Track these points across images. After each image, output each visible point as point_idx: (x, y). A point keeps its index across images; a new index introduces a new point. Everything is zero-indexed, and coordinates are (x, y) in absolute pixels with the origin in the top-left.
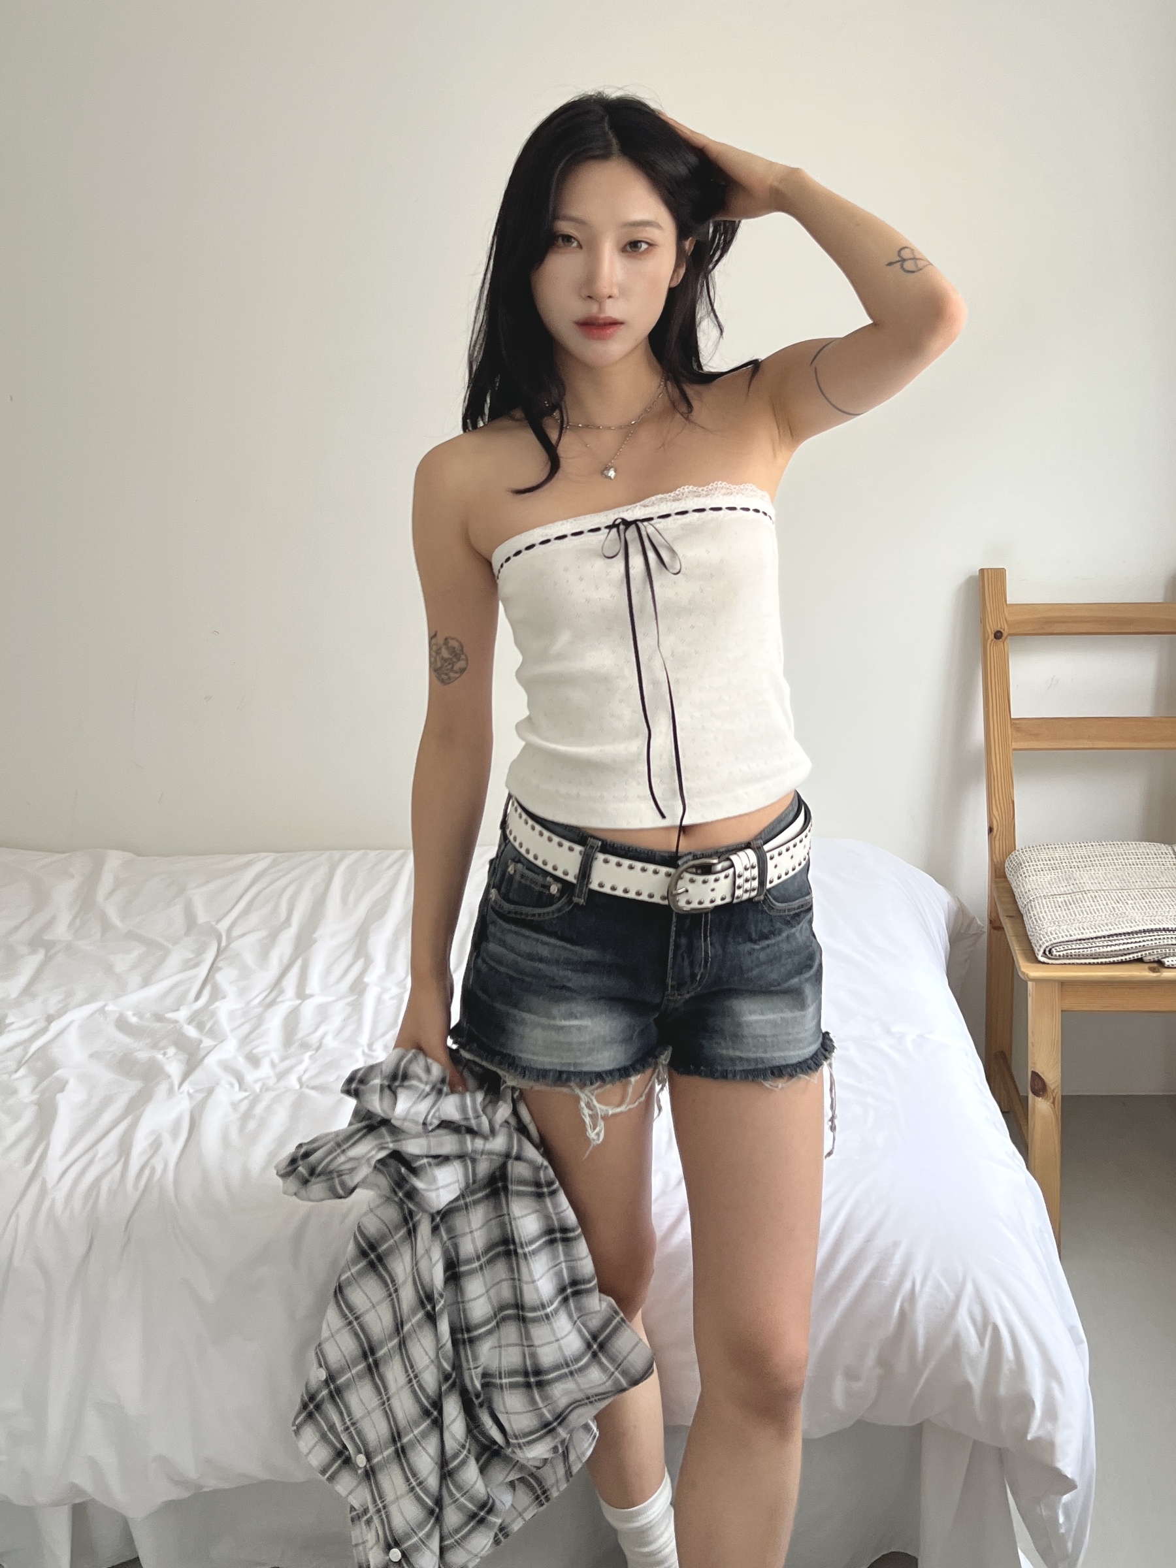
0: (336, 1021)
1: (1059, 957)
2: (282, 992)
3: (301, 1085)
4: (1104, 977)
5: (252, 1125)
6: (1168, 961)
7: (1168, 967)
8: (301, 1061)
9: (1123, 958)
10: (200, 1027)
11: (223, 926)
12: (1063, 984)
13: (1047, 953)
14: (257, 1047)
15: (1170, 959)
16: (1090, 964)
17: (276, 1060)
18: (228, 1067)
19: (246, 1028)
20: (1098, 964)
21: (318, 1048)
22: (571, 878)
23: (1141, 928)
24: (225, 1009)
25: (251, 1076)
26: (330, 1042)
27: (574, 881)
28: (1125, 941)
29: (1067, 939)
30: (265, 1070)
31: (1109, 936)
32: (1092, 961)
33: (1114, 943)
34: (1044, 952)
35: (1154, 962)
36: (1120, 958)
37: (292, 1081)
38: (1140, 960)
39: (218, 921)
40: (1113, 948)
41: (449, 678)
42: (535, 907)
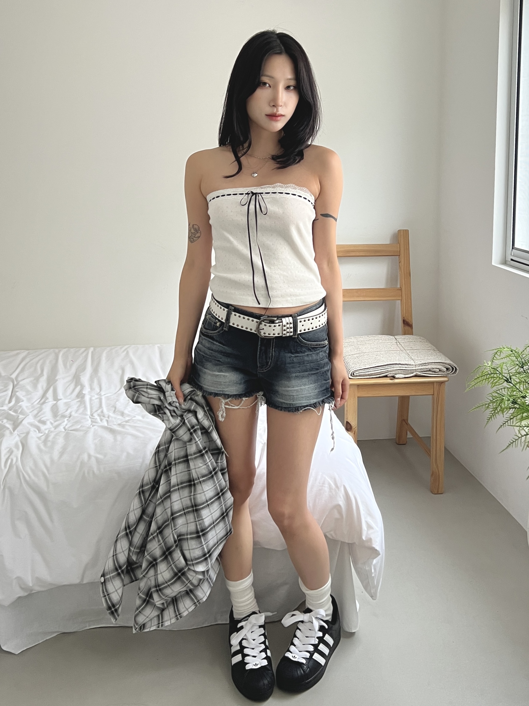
0: (75, 408)
1: (357, 376)
2: (47, 399)
3: (65, 430)
4: (374, 382)
5: (49, 444)
6: (397, 376)
7: (397, 378)
8: (64, 421)
9: (380, 375)
10: (16, 411)
11: (14, 376)
12: (358, 386)
13: (352, 374)
14: (43, 418)
15: (397, 375)
16: (368, 378)
17: (53, 422)
18: (32, 425)
19: (35, 412)
20: (371, 378)
21: (70, 417)
22: (224, 321)
23: (387, 364)
24: (24, 404)
25: (43, 427)
26: (74, 415)
27: (224, 322)
28: (381, 369)
29: (359, 369)
30: (48, 425)
31: (375, 367)
32: (369, 377)
33: (377, 370)
34: (351, 374)
35: (392, 377)
36: (379, 376)
37: (61, 428)
38: (386, 376)
39: (11, 375)
40: (377, 372)
41: (194, 240)
42: (212, 330)
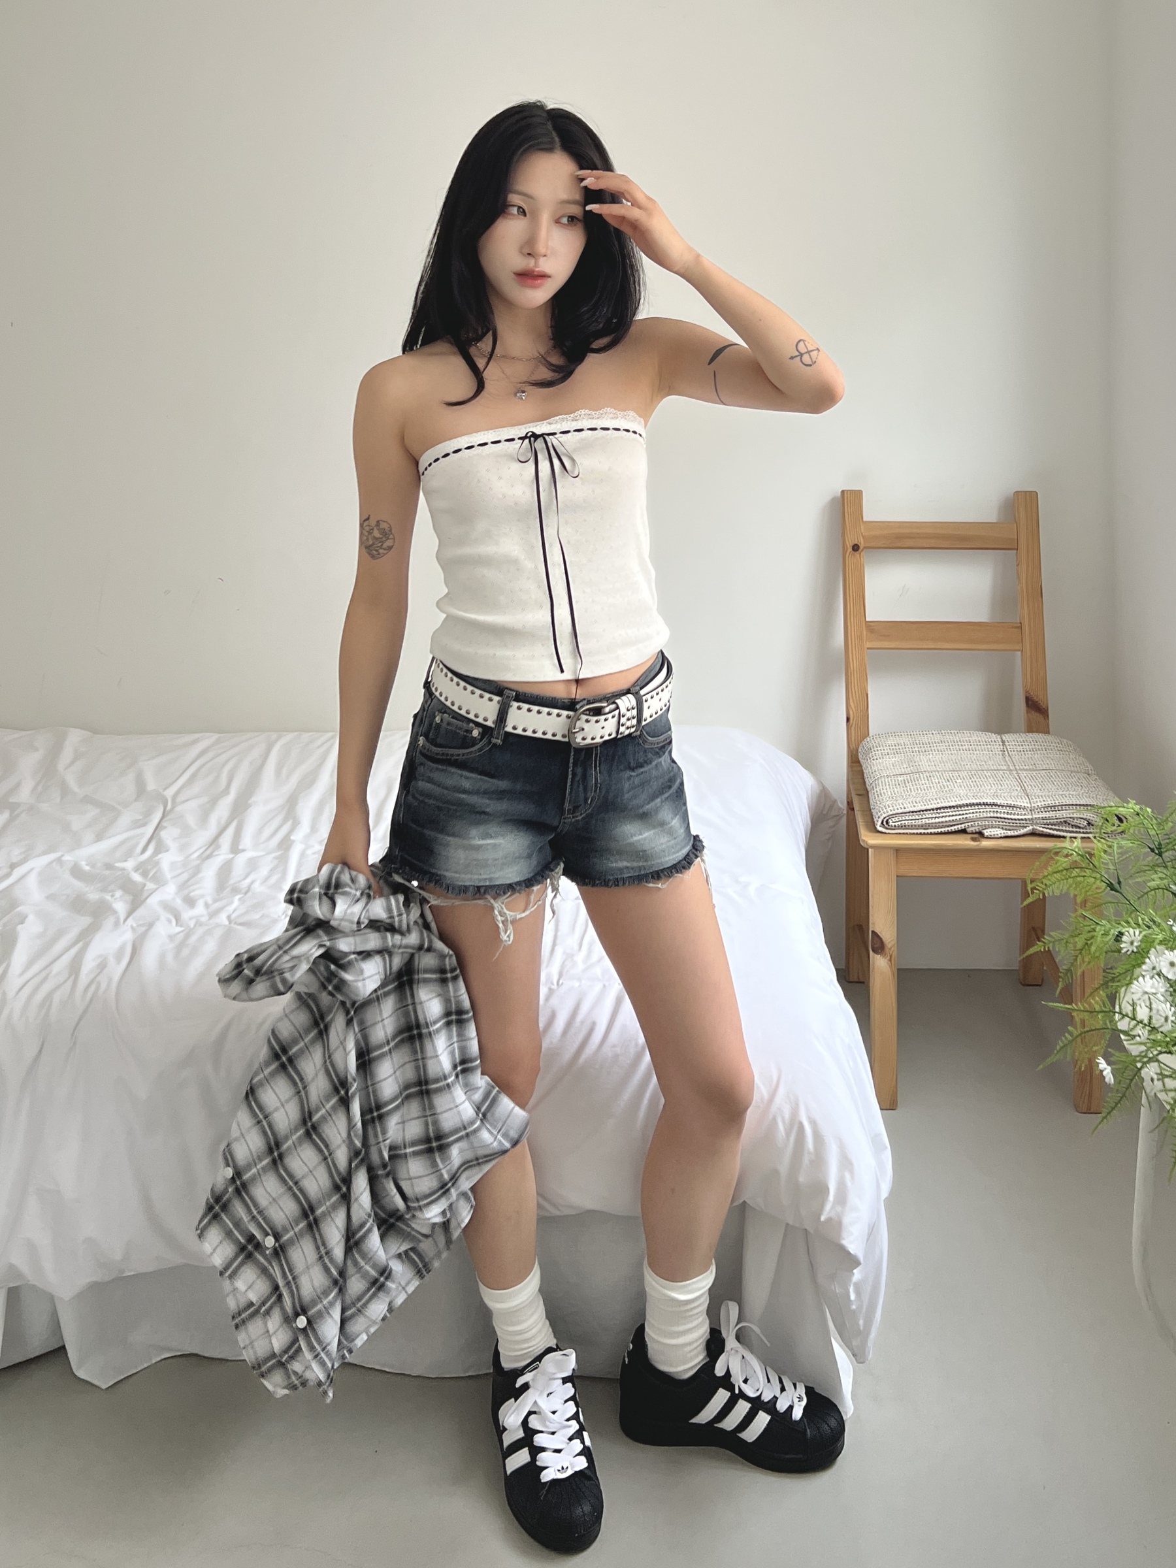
0: (264, 871)
1: (895, 828)
2: (218, 847)
3: (230, 922)
4: (932, 845)
5: (186, 952)
6: (987, 833)
7: (987, 838)
8: (232, 902)
9: (949, 829)
10: (145, 874)
11: (168, 794)
12: (898, 851)
13: (885, 823)
14: (194, 890)
15: (988, 830)
16: (921, 834)
17: (210, 902)
18: (167, 906)
19: (185, 876)
20: (928, 834)
21: (246, 893)
22: (490, 723)
23: (964, 802)
24: (167, 861)
25: (188, 914)
26: (257, 887)
27: (493, 726)
28: (951, 814)
29: (900, 811)
30: (200, 910)
31: (937, 809)
32: (923, 831)
33: (941, 815)
34: (882, 823)
35: (976, 833)
36: (946, 829)
37: (223, 918)
38: (964, 831)
40: (941, 820)
41: (379, 554)
42: (459, 748)
